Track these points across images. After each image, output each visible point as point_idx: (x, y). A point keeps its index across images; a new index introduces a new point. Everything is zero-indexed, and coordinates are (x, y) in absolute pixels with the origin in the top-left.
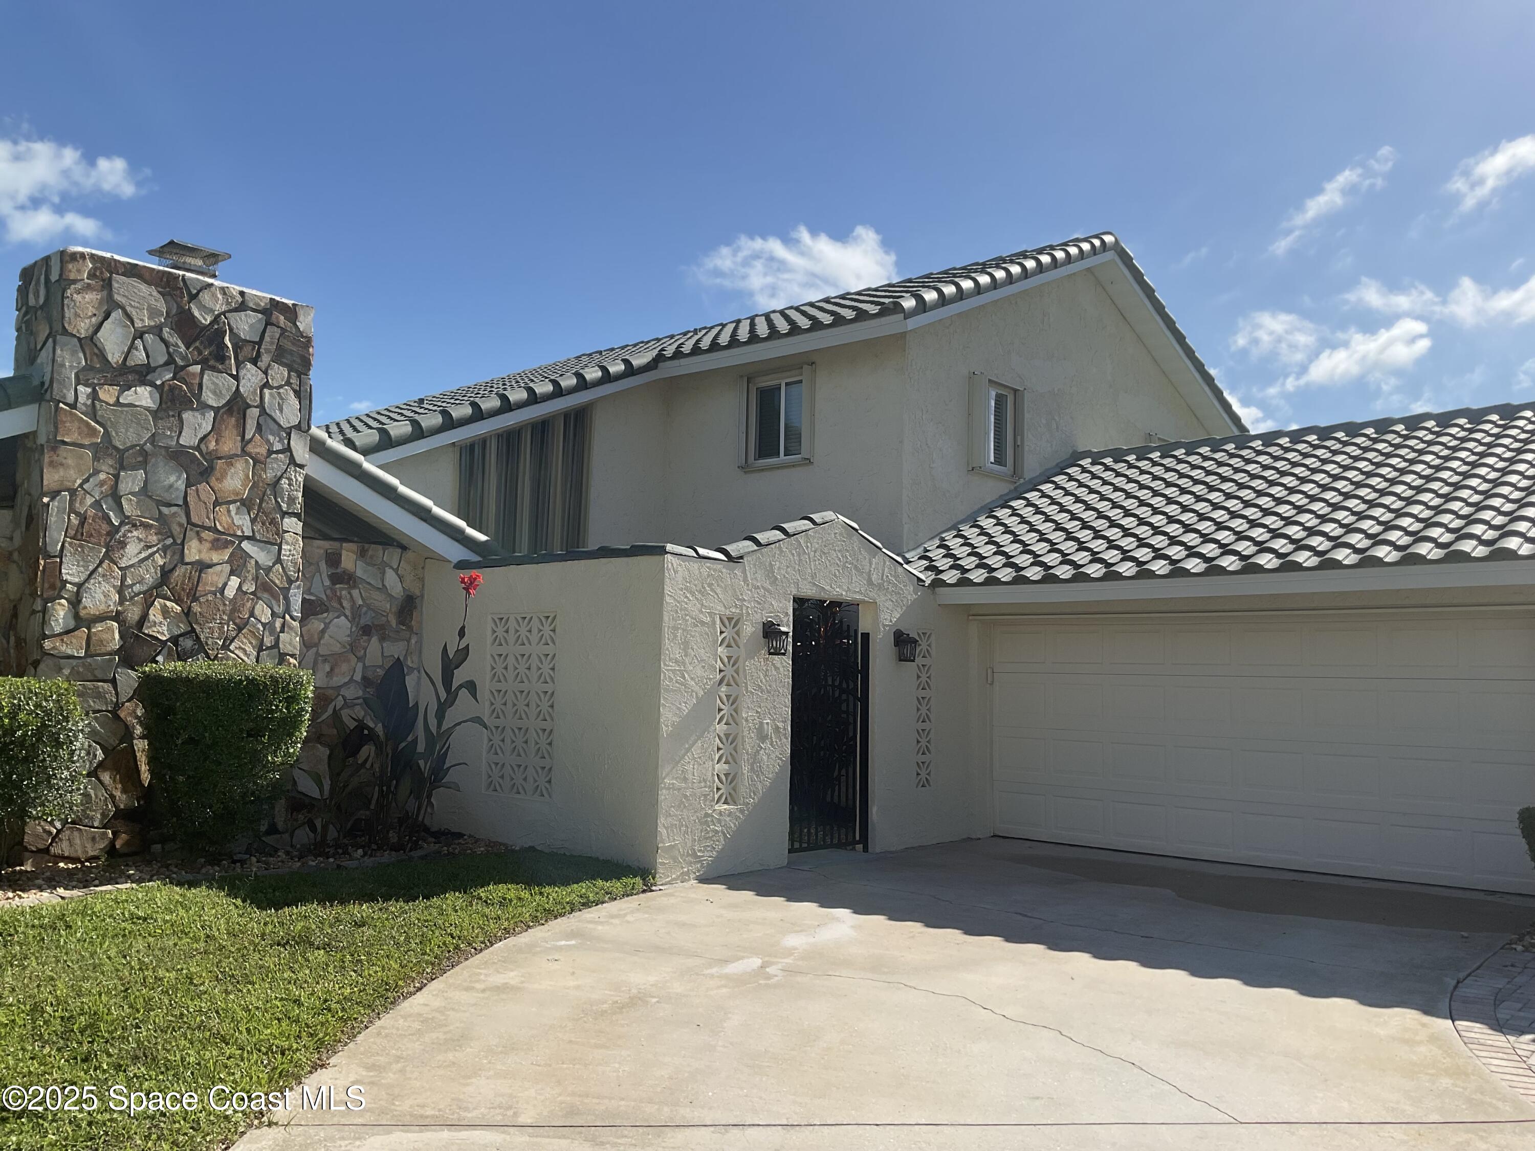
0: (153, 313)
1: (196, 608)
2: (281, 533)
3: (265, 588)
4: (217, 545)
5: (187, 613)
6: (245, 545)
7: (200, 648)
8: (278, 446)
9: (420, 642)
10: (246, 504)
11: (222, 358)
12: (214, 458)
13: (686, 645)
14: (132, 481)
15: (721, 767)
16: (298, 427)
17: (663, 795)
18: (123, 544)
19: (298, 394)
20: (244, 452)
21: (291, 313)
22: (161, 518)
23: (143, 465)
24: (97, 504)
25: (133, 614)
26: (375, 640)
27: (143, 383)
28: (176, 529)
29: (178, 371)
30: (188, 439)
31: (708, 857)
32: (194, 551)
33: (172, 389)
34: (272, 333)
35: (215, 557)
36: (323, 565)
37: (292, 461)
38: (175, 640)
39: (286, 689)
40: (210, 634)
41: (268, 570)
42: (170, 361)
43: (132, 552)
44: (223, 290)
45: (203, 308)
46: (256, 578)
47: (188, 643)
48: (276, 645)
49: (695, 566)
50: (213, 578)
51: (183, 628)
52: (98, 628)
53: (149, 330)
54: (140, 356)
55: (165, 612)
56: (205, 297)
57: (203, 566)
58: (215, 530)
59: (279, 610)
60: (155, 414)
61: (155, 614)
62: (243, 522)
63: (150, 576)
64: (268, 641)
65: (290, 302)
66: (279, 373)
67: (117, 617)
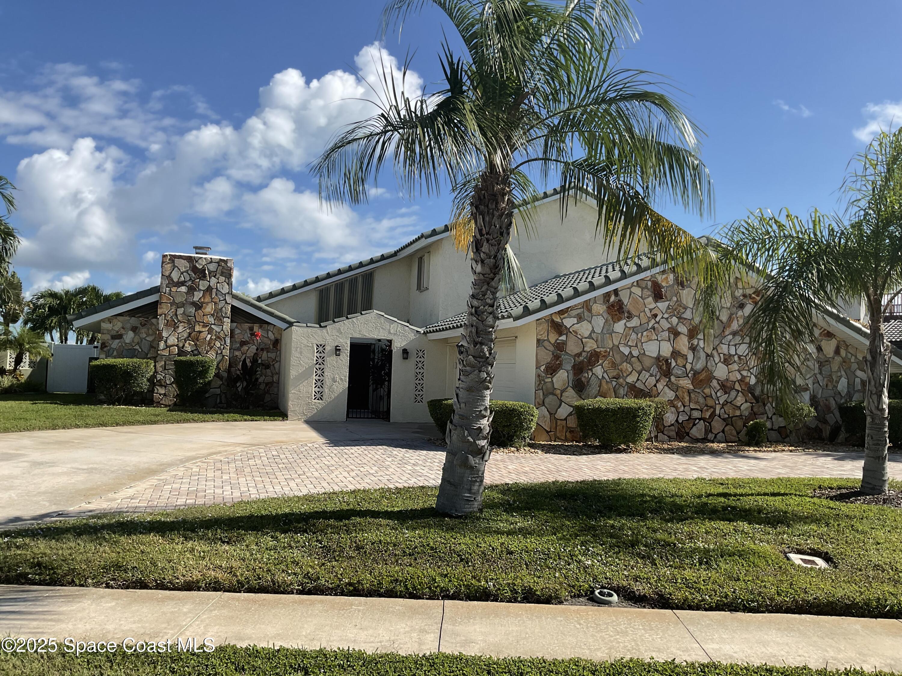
0: (185, 267)
1: (198, 343)
2: (223, 322)
3: (218, 338)
4: (204, 326)
5: (196, 344)
6: (212, 326)
7: (199, 353)
8: (222, 299)
9: (280, 353)
10: (213, 315)
11: (204, 276)
12: (202, 303)
13: (301, 353)
14: (180, 311)
15: (317, 389)
16: (228, 293)
17: (290, 395)
18: (178, 327)
19: (228, 284)
20: (212, 301)
21: (226, 262)
22: (188, 320)
23: (183, 307)
24: (171, 317)
25: (181, 345)
26: (265, 352)
27: (183, 285)
28: (192, 323)
29: (193, 281)
30: (196, 299)
31: (309, 415)
32: (197, 328)
33: (191, 286)
34: (220, 268)
35: (203, 330)
36: (248, 331)
37: (226, 303)
38: (192, 351)
39: (201, 363)
40: (202, 349)
41: (219, 333)
42: (190, 279)
43: (180, 329)
44: (205, 258)
45: (200, 264)
46: (216, 335)
47: (196, 352)
48: (221, 353)
49: (306, 329)
50: (203, 335)
51: (194, 348)
52: (172, 348)
53: (185, 272)
54: (182, 279)
55: (189, 344)
56: (200, 261)
57: (200, 332)
58: (203, 322)
59: (223, 343)
60: (186, 293)
61: (187, 345)
62: (212, 320)
63: (185, 335)
64: (219, 352)
65: (225, 258)
66: (222, 279)
67: (177, 346)
